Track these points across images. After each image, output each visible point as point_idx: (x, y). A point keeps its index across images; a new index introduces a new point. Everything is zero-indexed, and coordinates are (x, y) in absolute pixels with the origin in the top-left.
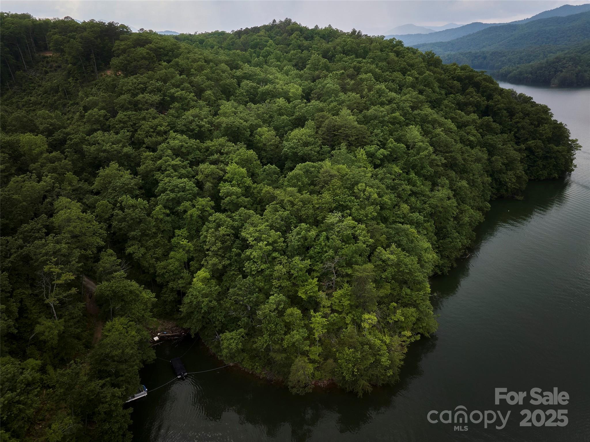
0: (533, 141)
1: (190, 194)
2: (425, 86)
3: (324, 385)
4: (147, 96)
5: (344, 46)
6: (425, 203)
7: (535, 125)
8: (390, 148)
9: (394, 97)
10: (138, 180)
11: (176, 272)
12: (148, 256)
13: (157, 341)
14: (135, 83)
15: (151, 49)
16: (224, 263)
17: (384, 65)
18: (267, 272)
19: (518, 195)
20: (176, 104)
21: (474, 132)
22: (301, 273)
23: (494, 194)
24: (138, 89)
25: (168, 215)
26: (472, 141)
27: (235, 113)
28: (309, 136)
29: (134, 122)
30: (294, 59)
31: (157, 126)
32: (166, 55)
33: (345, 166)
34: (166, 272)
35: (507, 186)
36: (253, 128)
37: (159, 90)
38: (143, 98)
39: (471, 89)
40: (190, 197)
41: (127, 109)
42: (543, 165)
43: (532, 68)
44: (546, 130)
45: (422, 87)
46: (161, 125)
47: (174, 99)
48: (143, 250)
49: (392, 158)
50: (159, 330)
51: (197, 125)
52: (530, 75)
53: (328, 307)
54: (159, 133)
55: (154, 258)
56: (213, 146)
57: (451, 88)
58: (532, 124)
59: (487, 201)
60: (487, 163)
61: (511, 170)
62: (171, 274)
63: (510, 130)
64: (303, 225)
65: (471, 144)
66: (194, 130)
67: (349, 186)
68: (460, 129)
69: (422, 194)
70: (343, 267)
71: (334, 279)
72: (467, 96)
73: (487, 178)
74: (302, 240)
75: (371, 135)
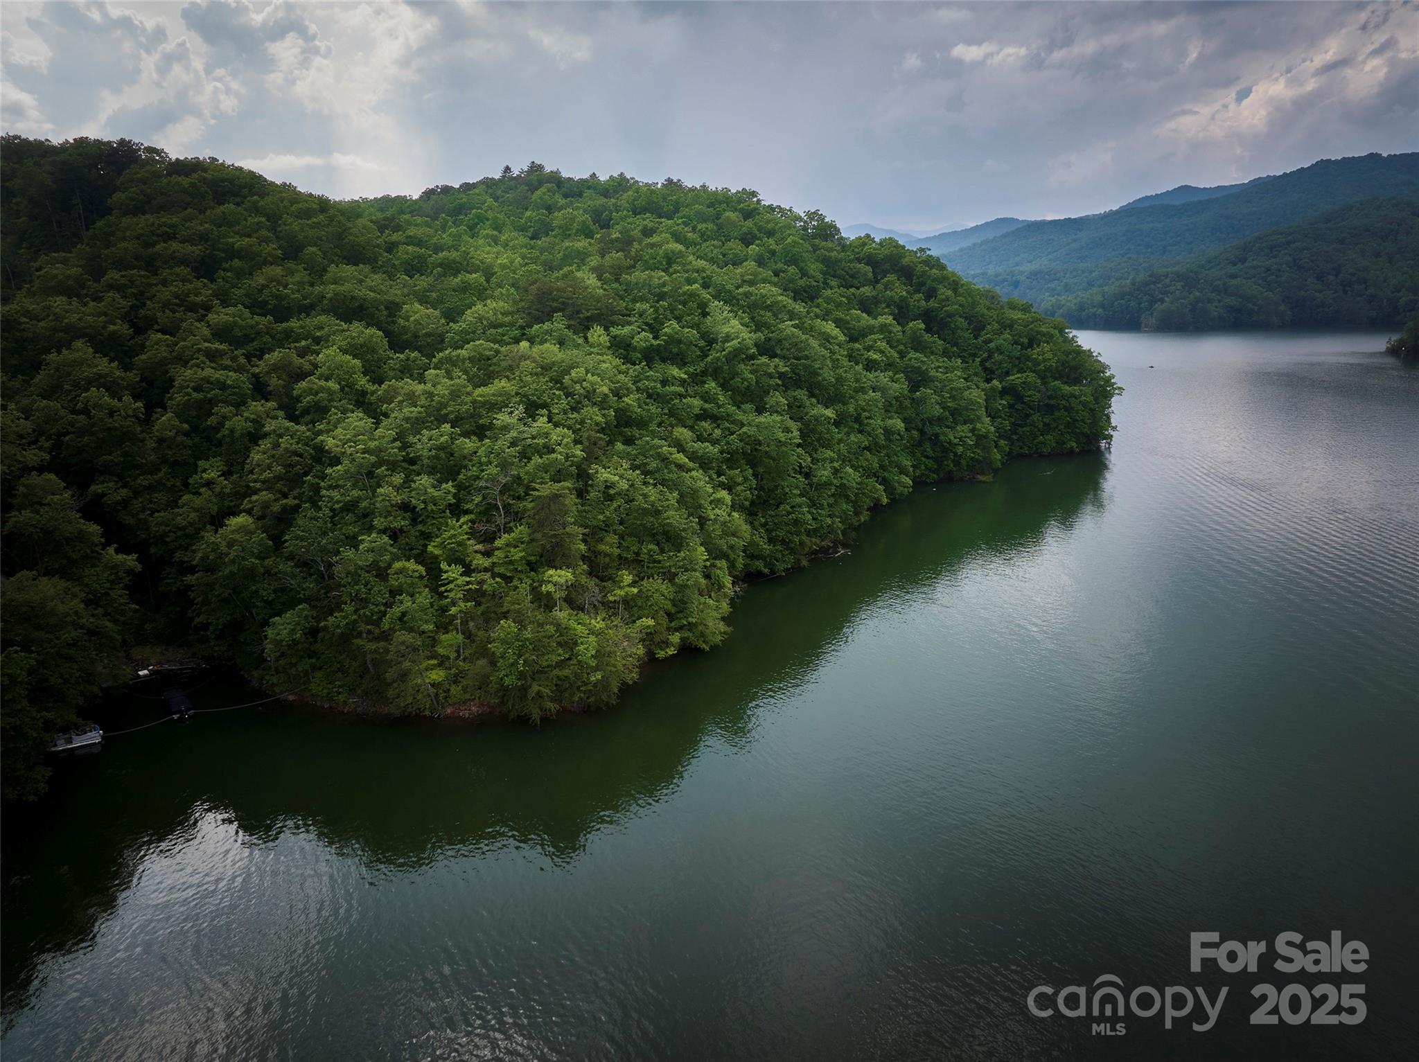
0: (1019, 375)
1: (235, 394)
2: (788, 263)
3: (470, 714)
4: (175, 245)
5: (635, 200)
6: (732, 434)
7: (1022, 344)
8: (665, 335)
9: (703, 268)
10: (133, 376)
11: (191, 530)
12: (137, 505)
13: (145, 676)
14: (153, 224)
16: (284, 501)
17: (707, 228)
18: (364, 504)
19: (983, 473)
20: (236, 263)
21: (883, 345)
22: (431, 507)
23: (930, 470)
24: (158, 235)
25: (186, 434)
26: (875, 360)
27: (359, 282)
28: (506, 314)
29: (141, 288)
30: (531, 227)
31: (187, 295)
32: (236, 195)
33: (554, 349)
34: (170, 531)
35: (955, 454)
36: (394, 307)
37: (203, 238)
38: (166, 248)
39: (891, 277)
40: (234, 399)
41: (128, 266)
42: (1045, 425)
43: (1103, 296)
44: (1044, 353)
45: (780, 265)
47: (233, 254)
48: (124, 492)
49: (670, 353)
51: (274, 296)
52: (1100, 310)
53: (486, 570)
54: (192, 308)
55: (150, 509)
56: (301, 327)
57: (853, 276)
58: (1016, 343)
59: (903, 471)
60: (907, 403)
61: (965, 423)
62: (179, 534)
63: (974, 355)
64: (446, 427)
65: (870, 366)
66: (266, 303)
67: (556, 375)
68: (853, 339)
69: (728, 417)
70: (519, 498)
71: (501, 520)
72: (880, 286)
73: (898, 424)
74: (443, 455)
75: (629, 311)
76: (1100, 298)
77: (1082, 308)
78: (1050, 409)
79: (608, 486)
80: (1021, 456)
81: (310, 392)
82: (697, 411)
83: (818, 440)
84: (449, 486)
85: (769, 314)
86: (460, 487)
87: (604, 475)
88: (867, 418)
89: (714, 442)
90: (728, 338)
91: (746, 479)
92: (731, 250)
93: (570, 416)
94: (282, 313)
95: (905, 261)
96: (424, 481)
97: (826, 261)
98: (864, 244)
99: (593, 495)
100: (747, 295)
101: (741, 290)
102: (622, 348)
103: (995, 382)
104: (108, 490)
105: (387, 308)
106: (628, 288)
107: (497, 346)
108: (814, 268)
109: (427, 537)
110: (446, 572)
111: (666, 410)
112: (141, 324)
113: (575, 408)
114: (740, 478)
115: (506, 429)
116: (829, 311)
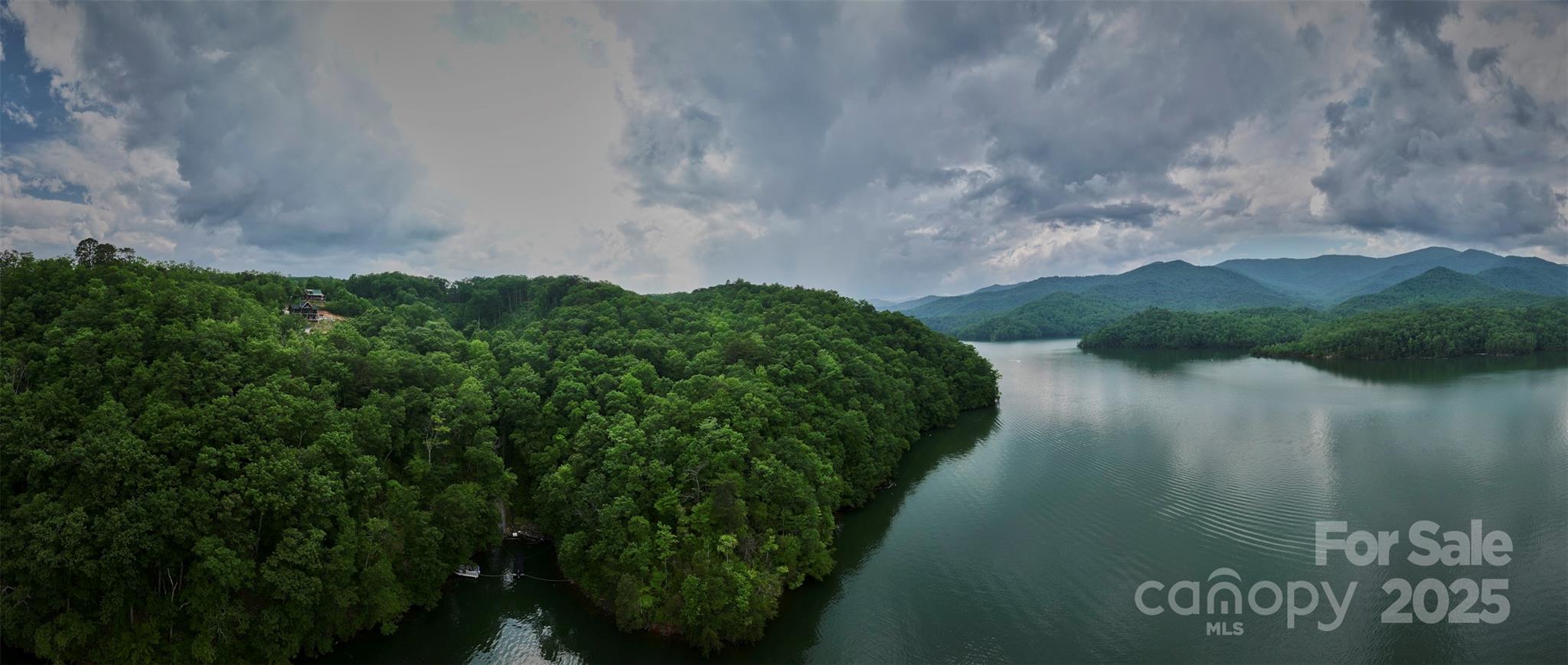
0: (960, 373)
2: (853, 325)
4: (576, 320)
6: (832, 424)
8: (796, 368)
14: (572, 311)
15: (598, 291)
16: (587, 461)
17: (815, 309)
18: (623, 473)
19: (949, 423)
20: (599, 328)
21: (901, 364)
22: (659, 480)
23: (927, 424)
24: (572, 315)
26: (898, 373)
27: (651, 337)
28: (715, 357)
29: (559, 339)
30: (735, 307)
33: (737, 379)
35: (937, 415)
36: (664, 350)
37: (588, 317)
39: (900, 330)
41: (557, 329)
42: (973, 395)
45: (850, 326)
47: (599, 323)
49: (800, 378)
51: (611, 344)
56: (619, 360)
57: (883, 329)
58: (957, 358)
59: (915, 429)
60: (914, 392)
61: (940, 399)
63: (940, 365)
64: (673, 429)
65: (896, 375)
66: (607, 347)
67: (736, 395)
68: (886, 361)
69: (829, 414)
70: (709, 478)
71: (697, 490)
72: (896, 335)
73: (912, 405)
74: (669, 446)
75: (778, 356)
76: (973, 328)
77: (967, 332)
78: (974, 388)
79: (762, 473)
80: (963, 410)
81: (613, 398)
82: (813, 412)
83: (876, 421)
84: (670, 467)
85: (847, 353)
86: (678, 466)
87: (761, 465)
88: (898, 405)
89: (823, 430)
90: (829, 369)
91: (840, 450)
92: (827, 319)
93: (743, 422)
94: (612, 353)
95: (906, 322)
96: (656, 463)
97: (870, 323)
98: (886, 315)
99: (754, 476)
100: (836, 343)
101: (833, 341)
102: (773, 376)
103: (950, 377)
105: (661, 351)
106: (779, 342)
107: (708, 377)
108: (866, 327)
109: (656, 497)
110: (660, 530)
111: (796, 413)
112: (553, 356)
113: (746, 417)
114: (837, 451)
115: (706, 431)
116: (874, 348)
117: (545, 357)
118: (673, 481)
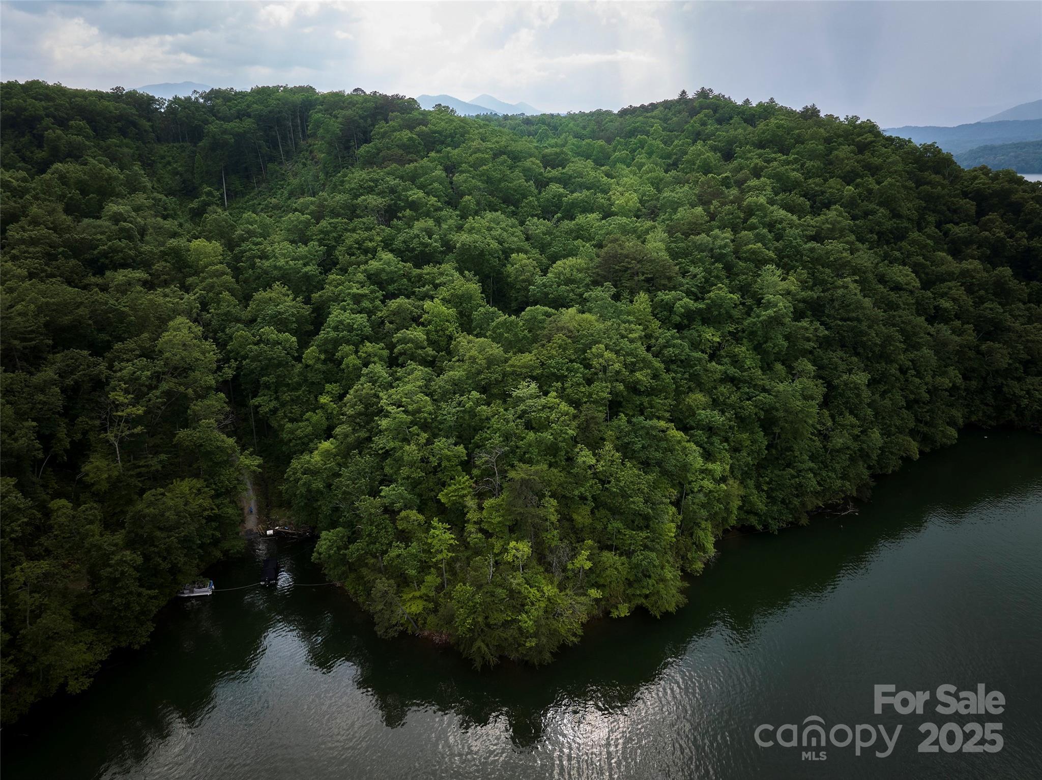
1: (357, 335)
3: (440, 640)
4: (371, 198)
5: (765, 131)
8: (711, 298)
9: (782, 219)
10: (306, 310)
11: (306, 440)
12: (280, 413)
15: (420, 133)
16: (355, 436)
20: (408, 212)
21: (957, 293)
22: (445, 464)
23: (985, 419)
27: (490, 230)
28: (581, 270)
29: (340, 233)
30: (674, 154)
31: (366, 241)
33: (593, 318)
34: (293, 439)
35: (1019, 405)
36: (504, 256)
37: (392, 191)
38: (365, 200)
40: (357, 339)
41: (338, 215)
46: (371, 240)
47: (407, 204)
50: (281, 522)
51: (422, 244)
56: (430, 273)
59: (947, 424)
60: (970, 355)
62: (298, 442)
64: (475, 394)
65: (936, 316)
66: (413, 249)
67: (582, 346)
68: (927, 286)
69: (750, 382)
71: (494, 480)
72: (978, 227)
73: (953, 379)
74: (467, 417)
75: (684, 273)
81: (408, 340)
84: (462, 448)
85: (826, 272)
86: (472, 448)
88: (912, 376)
89: (728, 409)
91: (754, 442)
92: (830, 188)
93: (580, 390)
94: (423, 258)
96: (442, 442)
97: (927, 197)
100: (812, 250)
101: (810, 246)
102: (663, 312)
104: (263, 402)
106: (693, 249)
107: (552, 310)
108: (912, 206)
109: (441, 485)
111: (687, 376)
112: (328, 264)
113: (589, 382)
114: (749, 442)
115: (521, 400)
116: (909, 255)
117: (311, 269)
118: (467, 465)
